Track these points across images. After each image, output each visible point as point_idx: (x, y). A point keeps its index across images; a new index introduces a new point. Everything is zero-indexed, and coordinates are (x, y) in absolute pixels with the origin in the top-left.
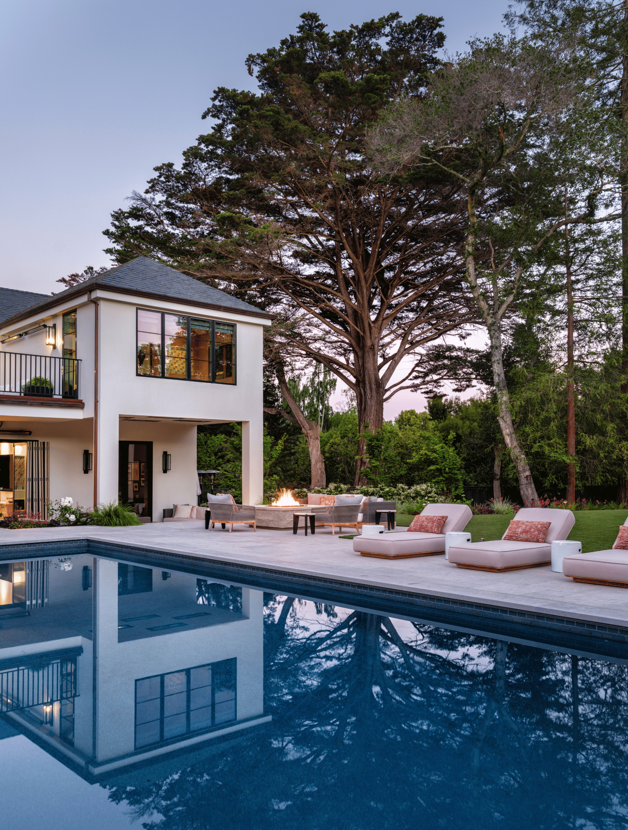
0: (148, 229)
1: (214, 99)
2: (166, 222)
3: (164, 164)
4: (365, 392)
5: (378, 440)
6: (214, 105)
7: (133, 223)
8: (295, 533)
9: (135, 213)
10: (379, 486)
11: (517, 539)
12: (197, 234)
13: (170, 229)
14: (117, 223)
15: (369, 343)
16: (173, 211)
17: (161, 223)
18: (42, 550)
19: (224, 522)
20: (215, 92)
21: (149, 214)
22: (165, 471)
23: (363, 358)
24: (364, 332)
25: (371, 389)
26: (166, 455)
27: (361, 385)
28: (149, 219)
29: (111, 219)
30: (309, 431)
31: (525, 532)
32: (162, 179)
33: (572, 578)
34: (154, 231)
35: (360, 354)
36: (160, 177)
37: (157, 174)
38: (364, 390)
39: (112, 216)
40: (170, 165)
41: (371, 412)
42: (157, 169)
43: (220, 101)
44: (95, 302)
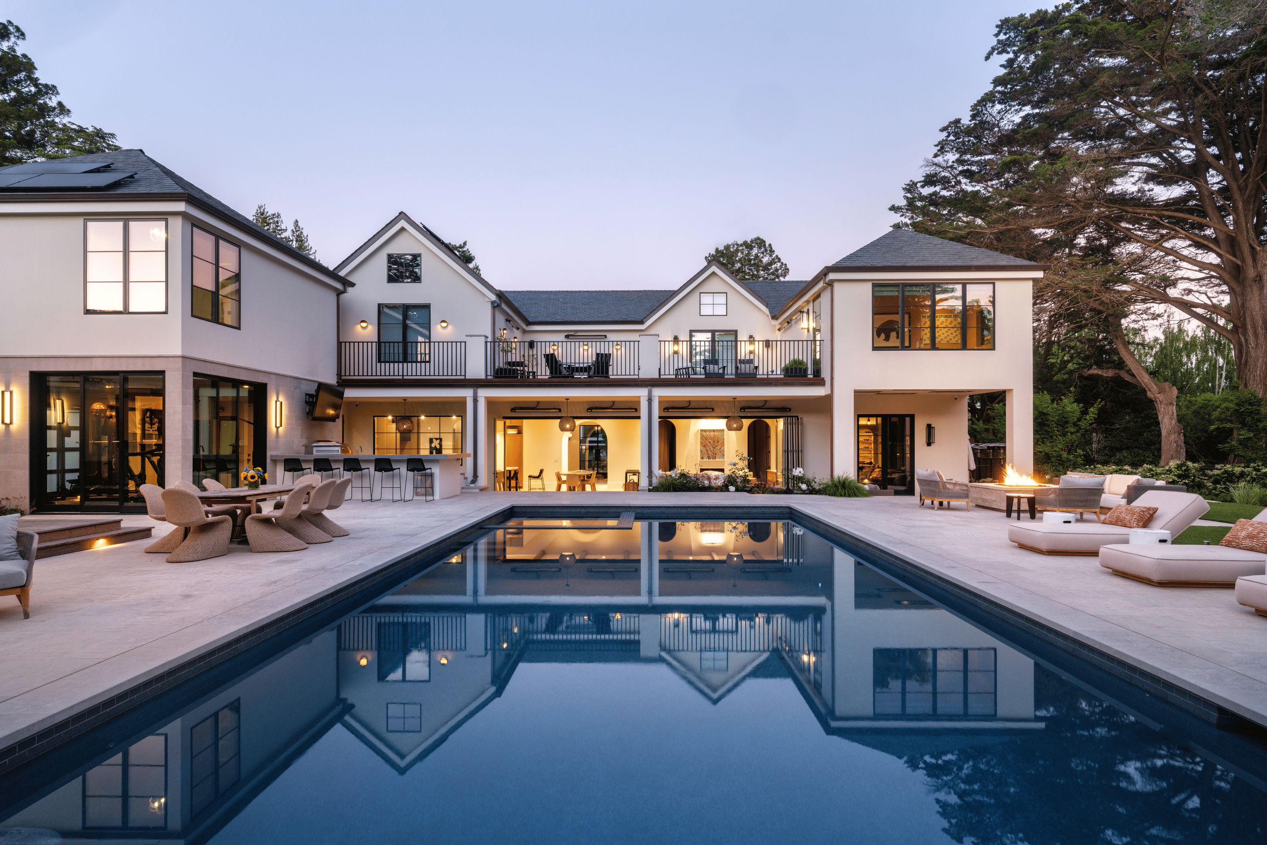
0: (945, 193)
1: (997, 35)
2: (964, 181)
3: (950, 122)
4: (1246, 340)
5: (1250, 404)
6: (998, 41)
7: (927, 191)
8: (1009, 516)
9: (930, 180)
10: (1252, 465)
11: (1238, 547)
12: (1001, 186)
13: (969, 189)
14: (909, 195)
15: (1251, 273)
16: (969, 167)
17: (959, 183)
18: (748, 513)
19: (941, 500)
20: (997, 26)
21: (944, 177)
22: (929, 444)
23: (1243, 294)
24: (1243, 260)
25: (1256, 335)
26: (930, 428)
27: (1240, 331)
28: (945, 182)
29: (903, 193)
30: (1158, 395)
31: (1250, 537)
32: (952, 138)
33: (1253, 610)
34: (952, 193)
35: (1238, 289)
36: (948, 136)
37: (945, 134)
38: (1245, 336)
39: (904, 189)
40: (958, 121)
41: (1256, 366)
42: (944, 129)
43: (1005, 34)
44: (830, 284)
